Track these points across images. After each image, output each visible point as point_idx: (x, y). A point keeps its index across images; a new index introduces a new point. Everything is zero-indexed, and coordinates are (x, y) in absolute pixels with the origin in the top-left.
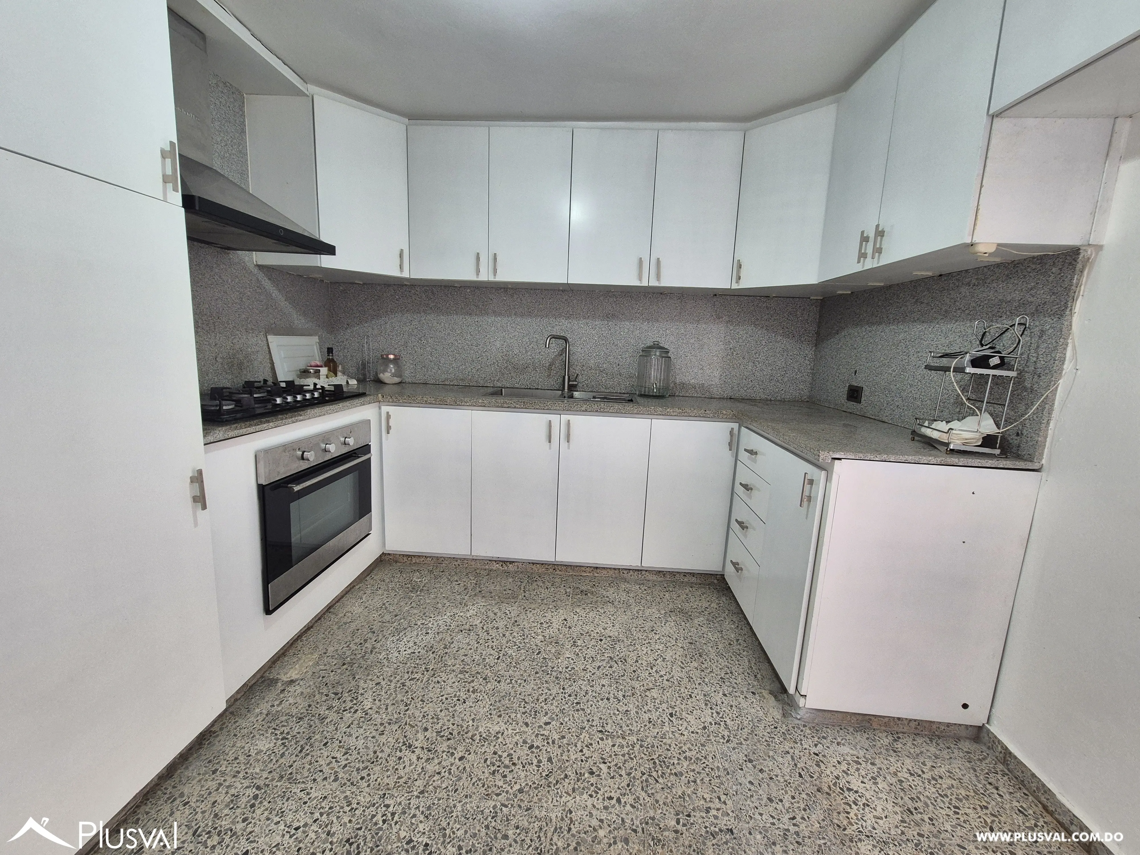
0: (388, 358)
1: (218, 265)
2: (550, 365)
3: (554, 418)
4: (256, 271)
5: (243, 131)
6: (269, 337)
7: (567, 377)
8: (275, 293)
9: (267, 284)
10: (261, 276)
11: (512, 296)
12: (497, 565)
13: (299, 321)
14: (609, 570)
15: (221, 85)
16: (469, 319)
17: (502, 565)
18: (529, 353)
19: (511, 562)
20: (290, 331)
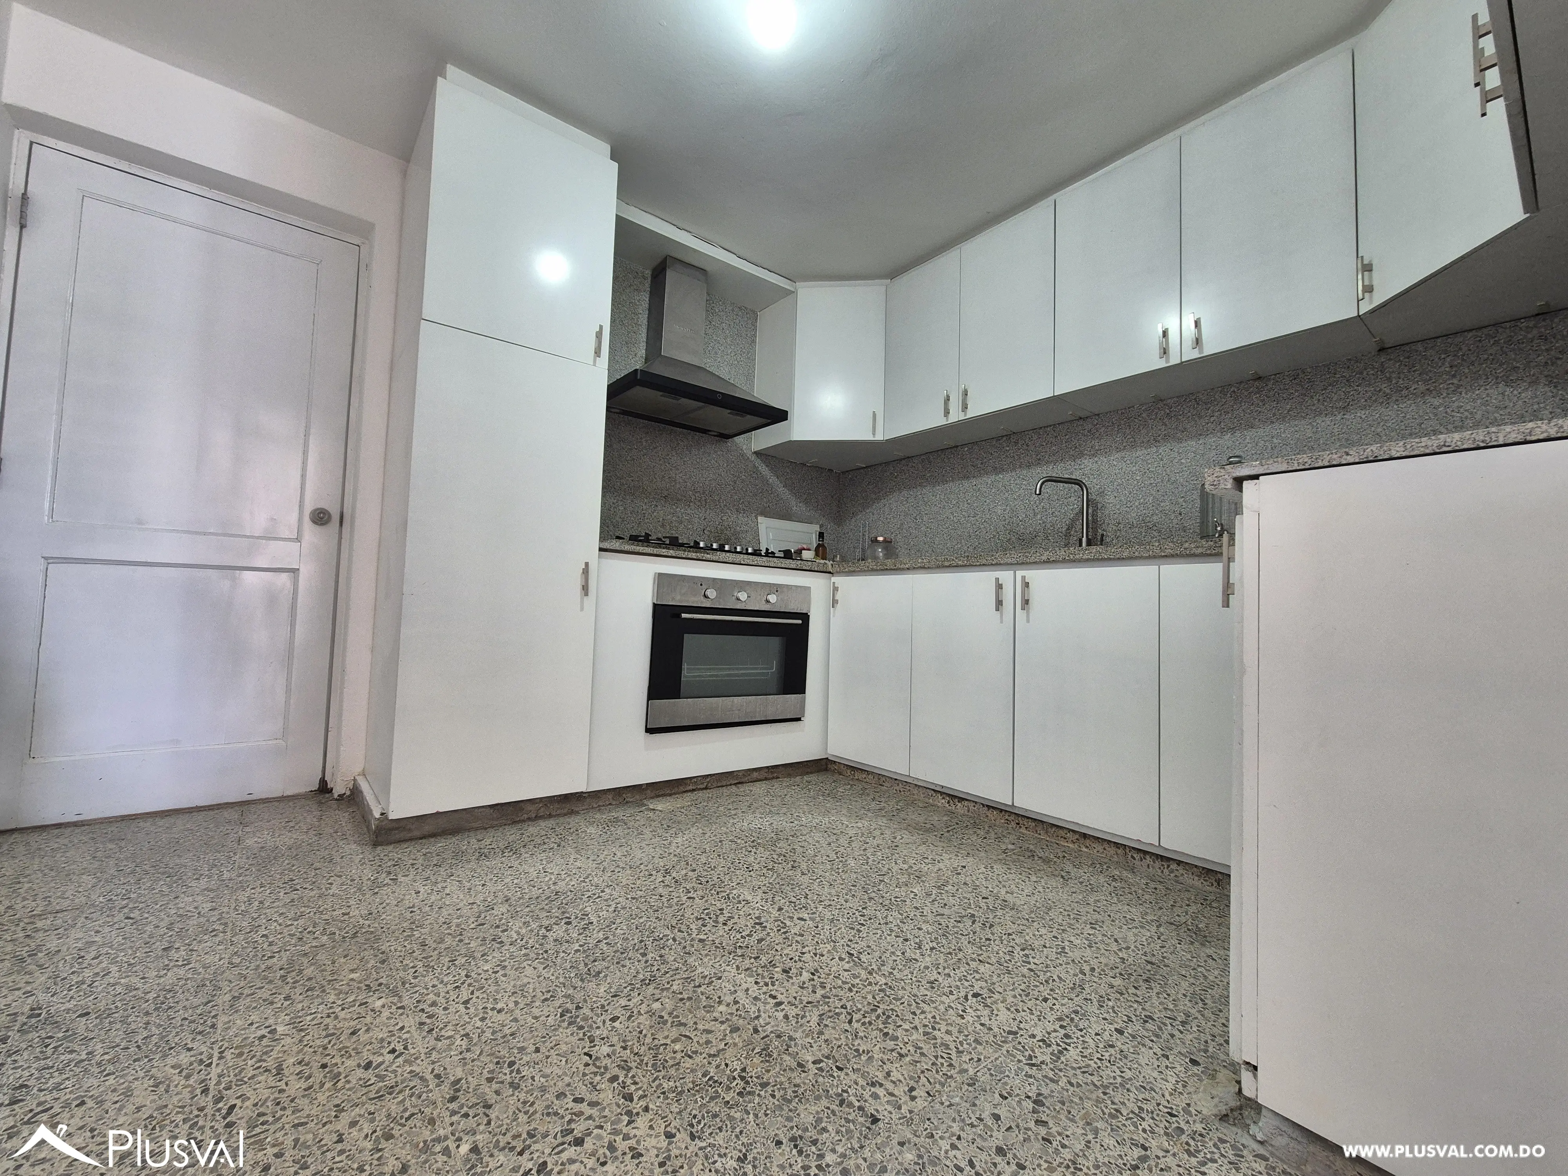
0: (877, 541)
1: (716, 452)
2: (1068, 529)
3: (1006, 576)
4: (753, 458)
5: (754, 342)
6: (759, 518)
7: (1084, 539)
8: (772, 479)
9: (764, 470)
10: (758, 462)
11: (1016, 443)
12: (943, 801)
13: (797, 506)
14: (1106, 846)
15: (736, 309)
16: (966, 483)
17: (948, 802)
18: (1039, 516)
19: (961, 799)
20: (786, 515)
